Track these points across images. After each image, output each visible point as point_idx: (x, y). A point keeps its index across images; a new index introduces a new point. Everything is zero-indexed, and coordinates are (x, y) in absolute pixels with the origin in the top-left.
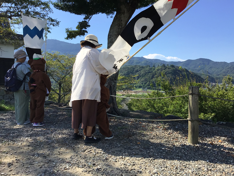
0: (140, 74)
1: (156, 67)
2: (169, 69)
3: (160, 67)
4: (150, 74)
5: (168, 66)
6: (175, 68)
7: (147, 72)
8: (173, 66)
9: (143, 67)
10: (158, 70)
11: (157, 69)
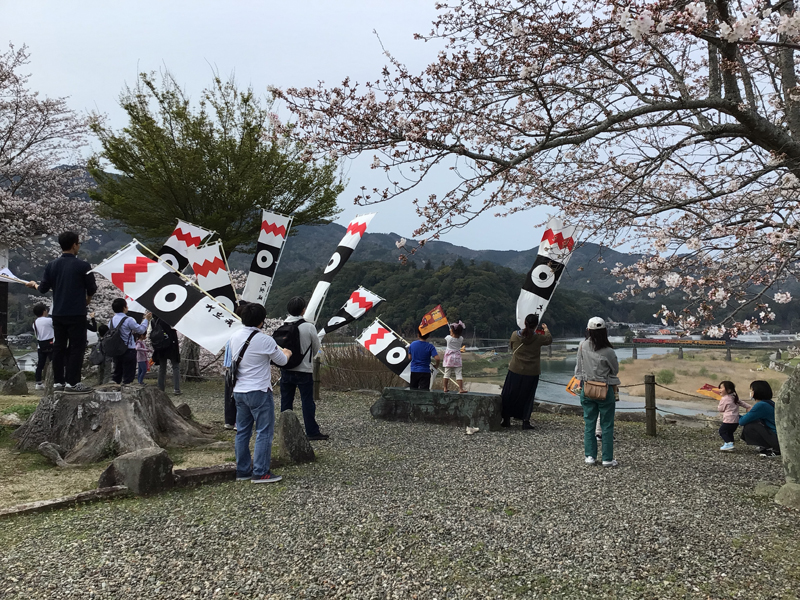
0: (385, 290)
1: (436, 267)
2: (476, 274)
3: (448, 270)
4: (415, 290)
5: (473, 264)
6: (494, 271)
7: (405, 283)
8: (488, 267)
9: (394, 269)
10: (441, 278)
11: (440, 274)
